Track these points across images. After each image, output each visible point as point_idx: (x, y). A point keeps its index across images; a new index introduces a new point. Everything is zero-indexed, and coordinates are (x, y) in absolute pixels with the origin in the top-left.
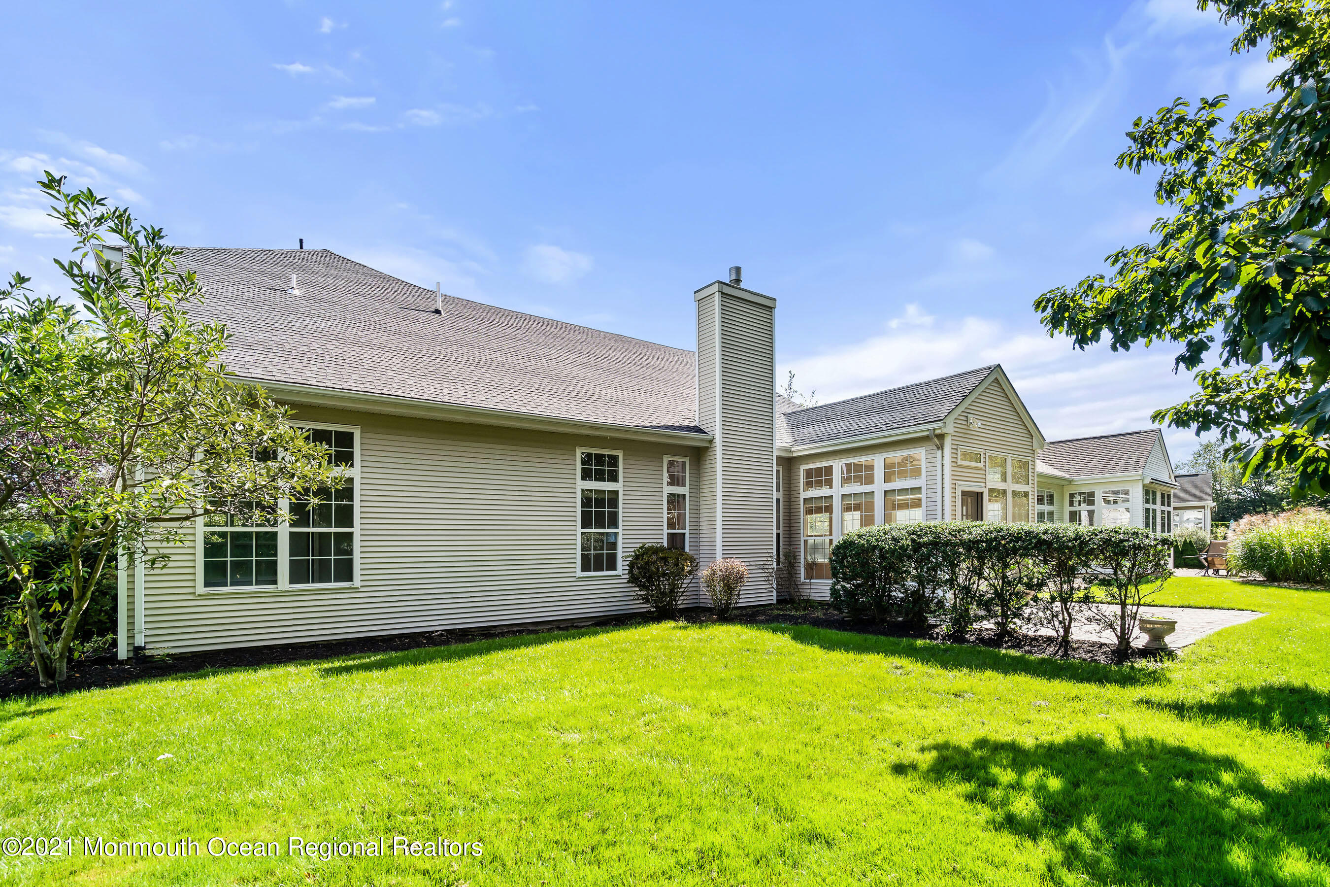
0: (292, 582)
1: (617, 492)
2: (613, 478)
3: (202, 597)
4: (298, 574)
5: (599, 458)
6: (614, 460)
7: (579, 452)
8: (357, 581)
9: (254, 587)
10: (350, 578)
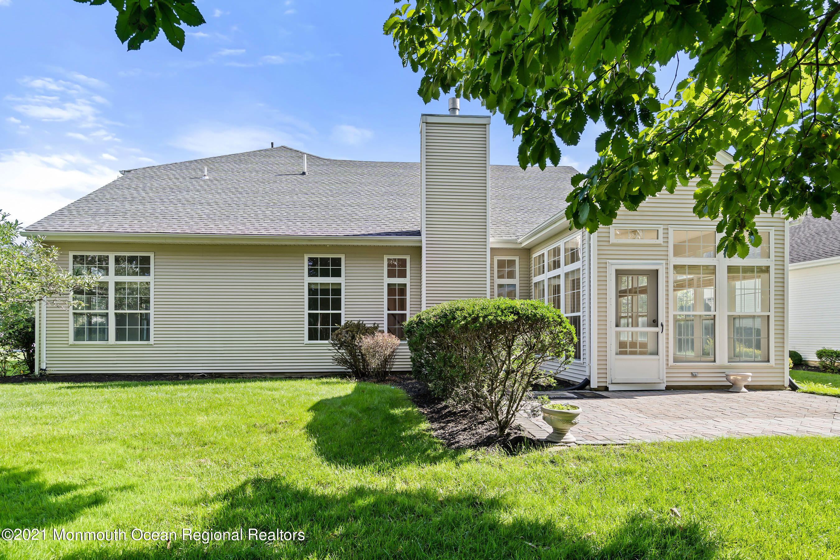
0: (117, 340)
1: (340, 284)
2: (337, 273)
3: (72, 346)
4: (120, 335)
5: (324, 261)
6: (337, 262)
7: (306, 257)
8: (152, 341)
9: (98, 342)
10: (148, 339)
